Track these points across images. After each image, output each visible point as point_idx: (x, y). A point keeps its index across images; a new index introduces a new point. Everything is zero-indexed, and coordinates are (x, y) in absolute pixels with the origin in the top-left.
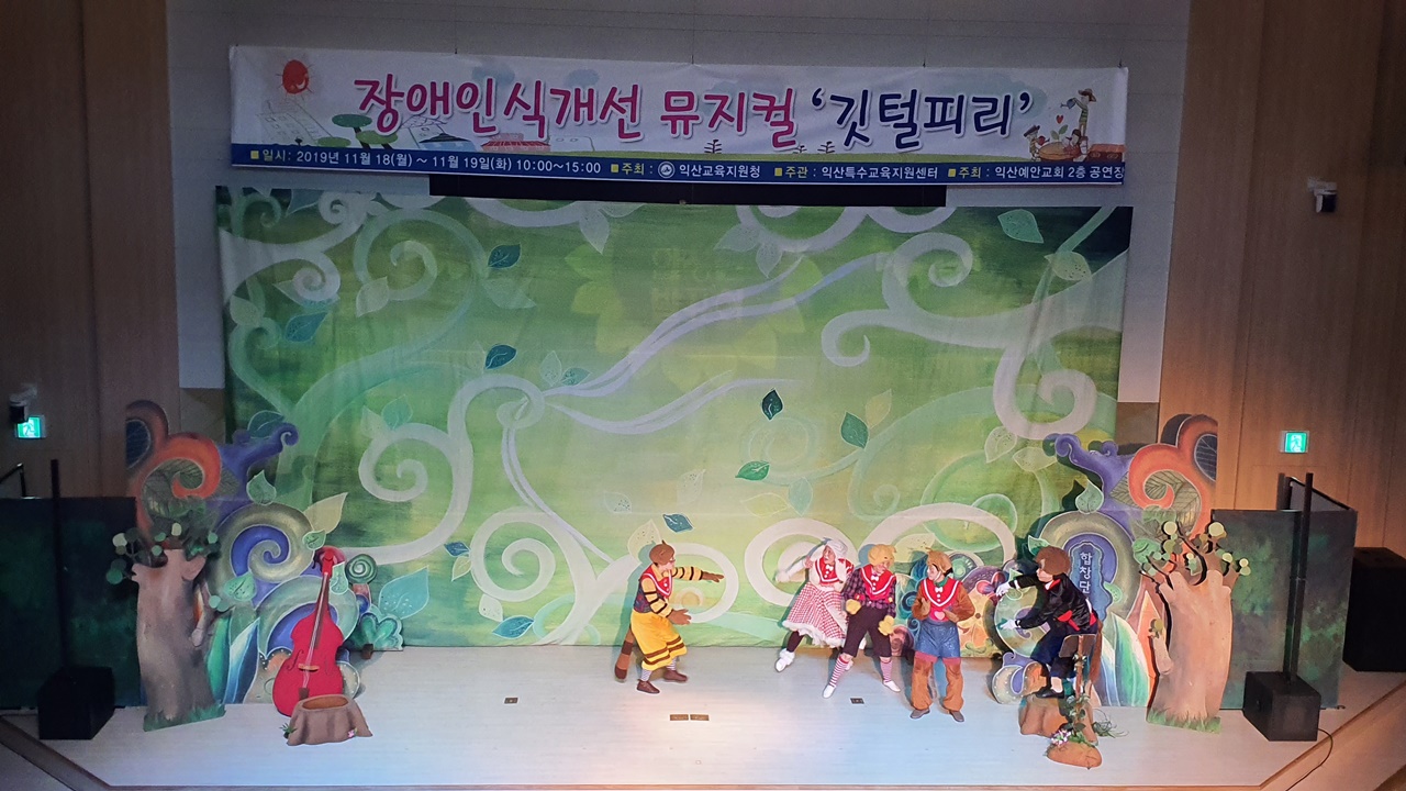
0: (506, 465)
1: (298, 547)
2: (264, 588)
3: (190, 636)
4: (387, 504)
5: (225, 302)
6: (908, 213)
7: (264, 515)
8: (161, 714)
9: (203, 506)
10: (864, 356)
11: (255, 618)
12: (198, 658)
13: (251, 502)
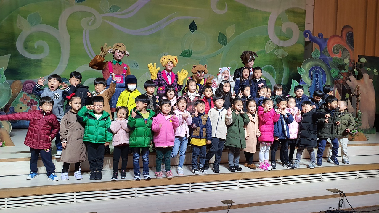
0: (85, 45)
10: (226, 10)
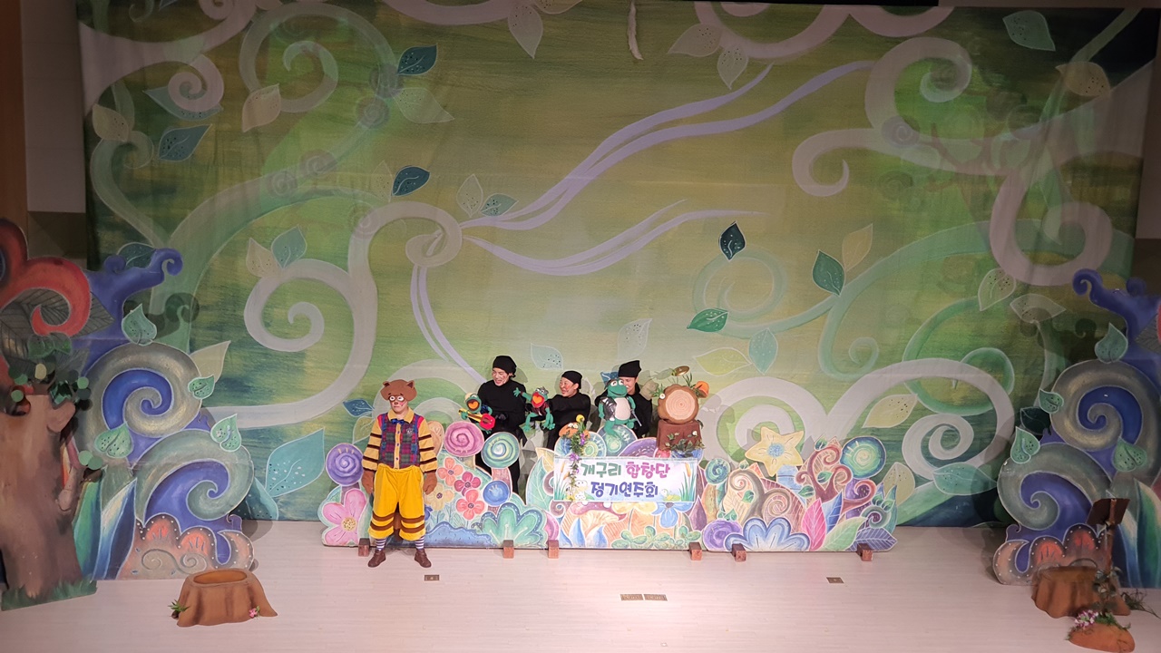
1: (183, 395)
2: (142, 444)
3: (56, 497)
4: (276, 354)
5: (87, 112)
6: (898, 13)
7: (144, 357)
8: (22, 591)
9: (70, 346)
10: (842, 184)
11: (131, 479)
12: (65, 523)
13: (128, 341)
